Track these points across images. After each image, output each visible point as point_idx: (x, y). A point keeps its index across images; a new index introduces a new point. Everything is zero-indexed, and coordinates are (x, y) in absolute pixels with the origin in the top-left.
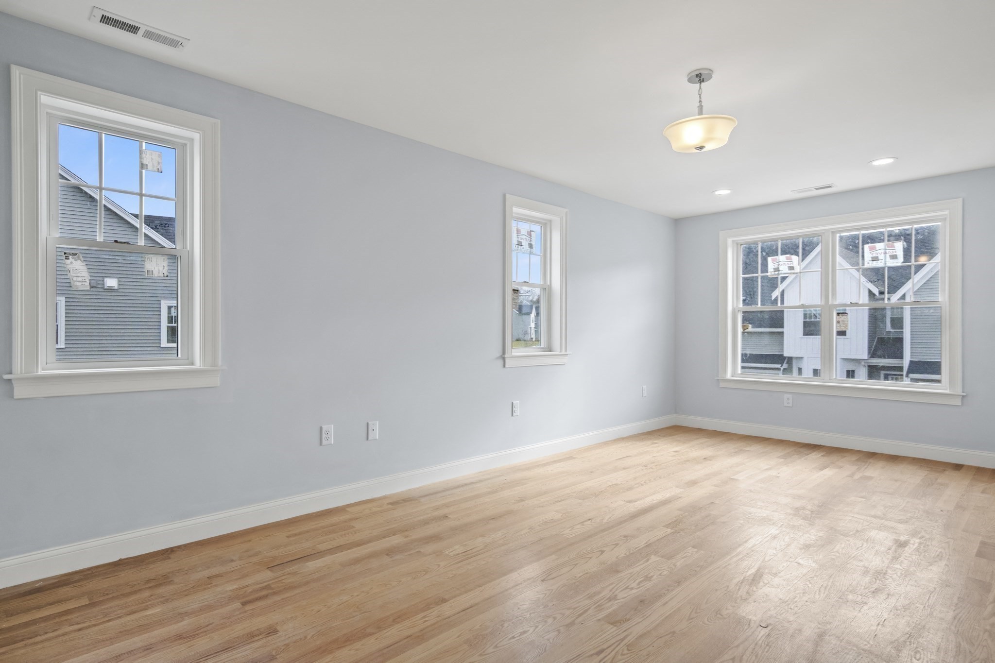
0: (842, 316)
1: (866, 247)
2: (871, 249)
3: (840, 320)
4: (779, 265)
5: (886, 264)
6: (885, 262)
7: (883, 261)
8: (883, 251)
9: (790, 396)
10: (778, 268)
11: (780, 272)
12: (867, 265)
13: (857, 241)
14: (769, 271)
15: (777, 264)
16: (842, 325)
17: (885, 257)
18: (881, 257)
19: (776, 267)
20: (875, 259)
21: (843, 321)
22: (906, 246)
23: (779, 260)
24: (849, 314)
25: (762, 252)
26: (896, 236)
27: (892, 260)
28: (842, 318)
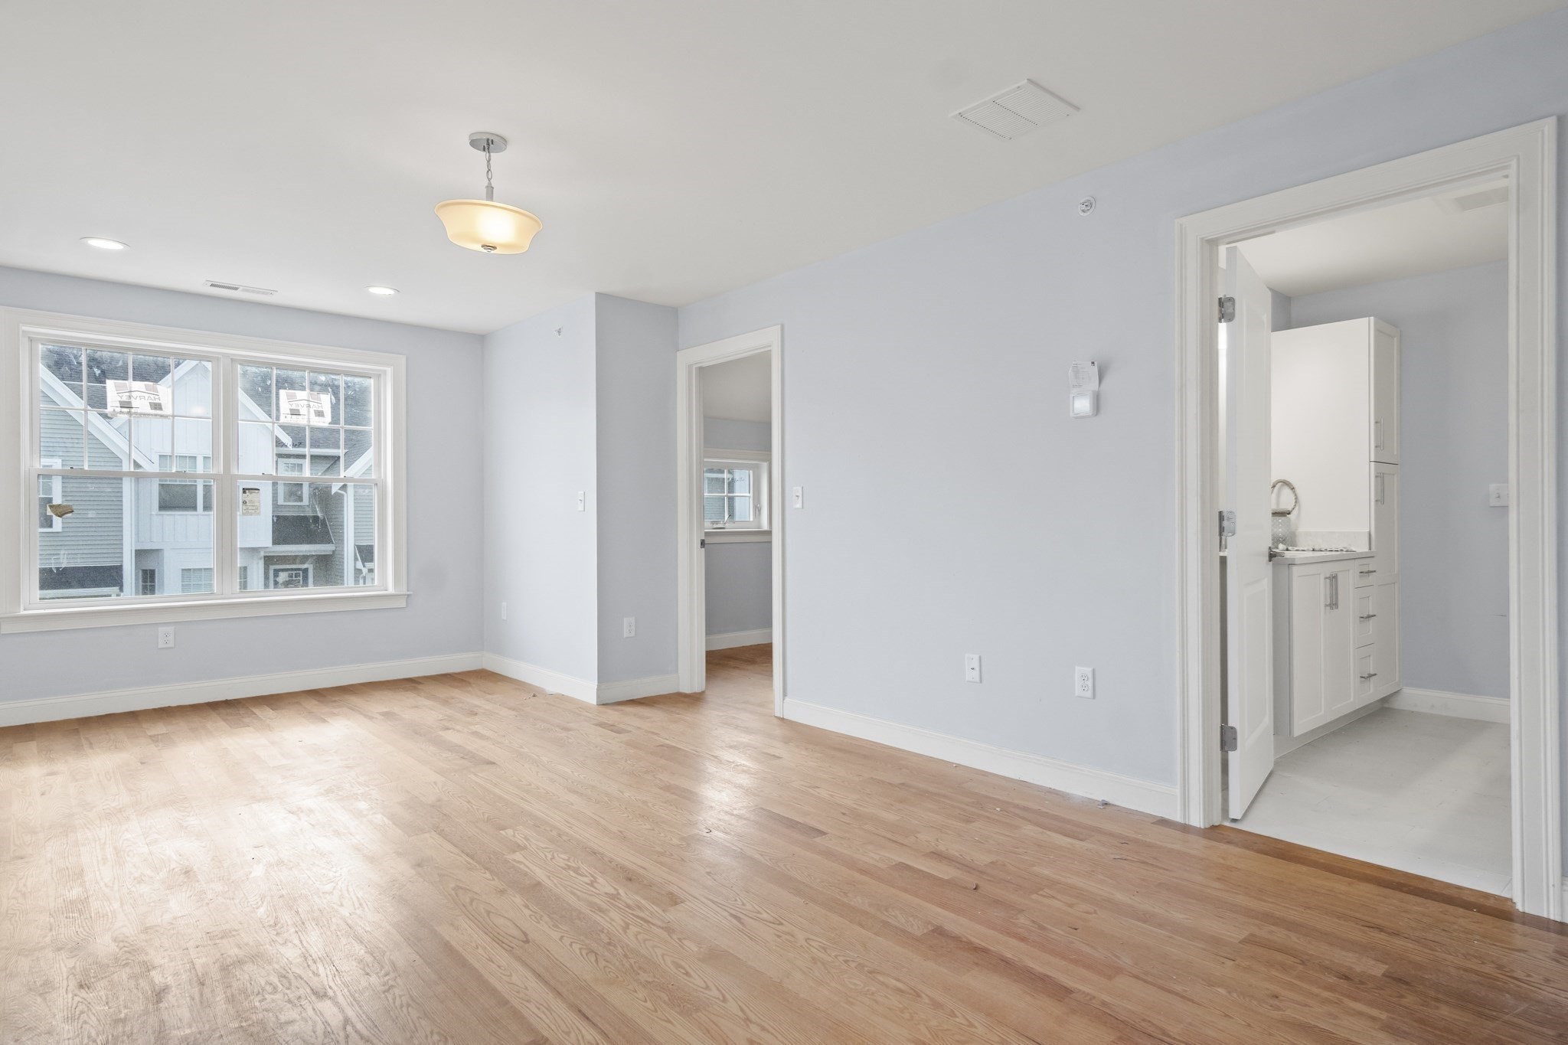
0: (251, 493)
1: (282, 392)
2: (291, 398)
3: (247, 500)
4: (130, 397)
5: (309, 422)
6: (309, 419)
7: (306, 417)
8: (306, 403)
9: (170, 629)
10: (130, 402)
11: (133, 410)
12: (283, 420)
13: (269, 383)
14: (109, 405)
15: (128, 394)
16: (250, 508)
17: (309, 412)
18: (304, 411)
19: (125, 399)
20: (295, 413)
21: (251, 501)
22: (334, 401)
23: (130, 387)
24: (261, 490)
25: (90, 367)
26: (321, 385)
27: (317, 418)
28: (249, 496)
